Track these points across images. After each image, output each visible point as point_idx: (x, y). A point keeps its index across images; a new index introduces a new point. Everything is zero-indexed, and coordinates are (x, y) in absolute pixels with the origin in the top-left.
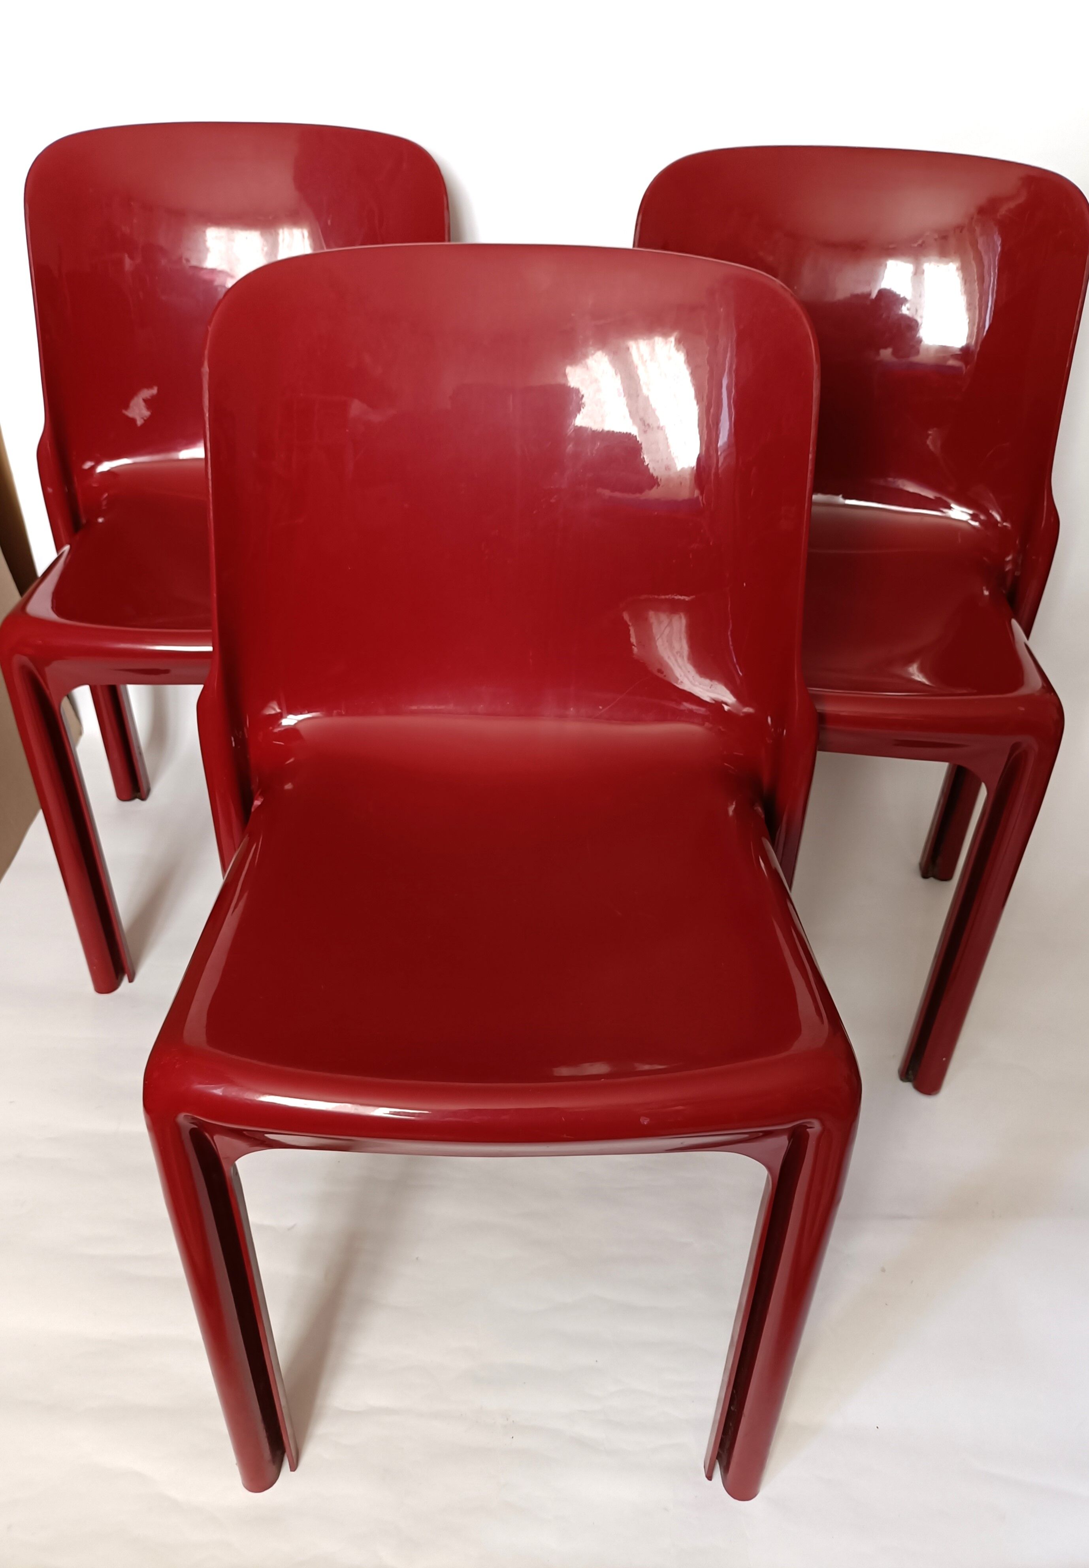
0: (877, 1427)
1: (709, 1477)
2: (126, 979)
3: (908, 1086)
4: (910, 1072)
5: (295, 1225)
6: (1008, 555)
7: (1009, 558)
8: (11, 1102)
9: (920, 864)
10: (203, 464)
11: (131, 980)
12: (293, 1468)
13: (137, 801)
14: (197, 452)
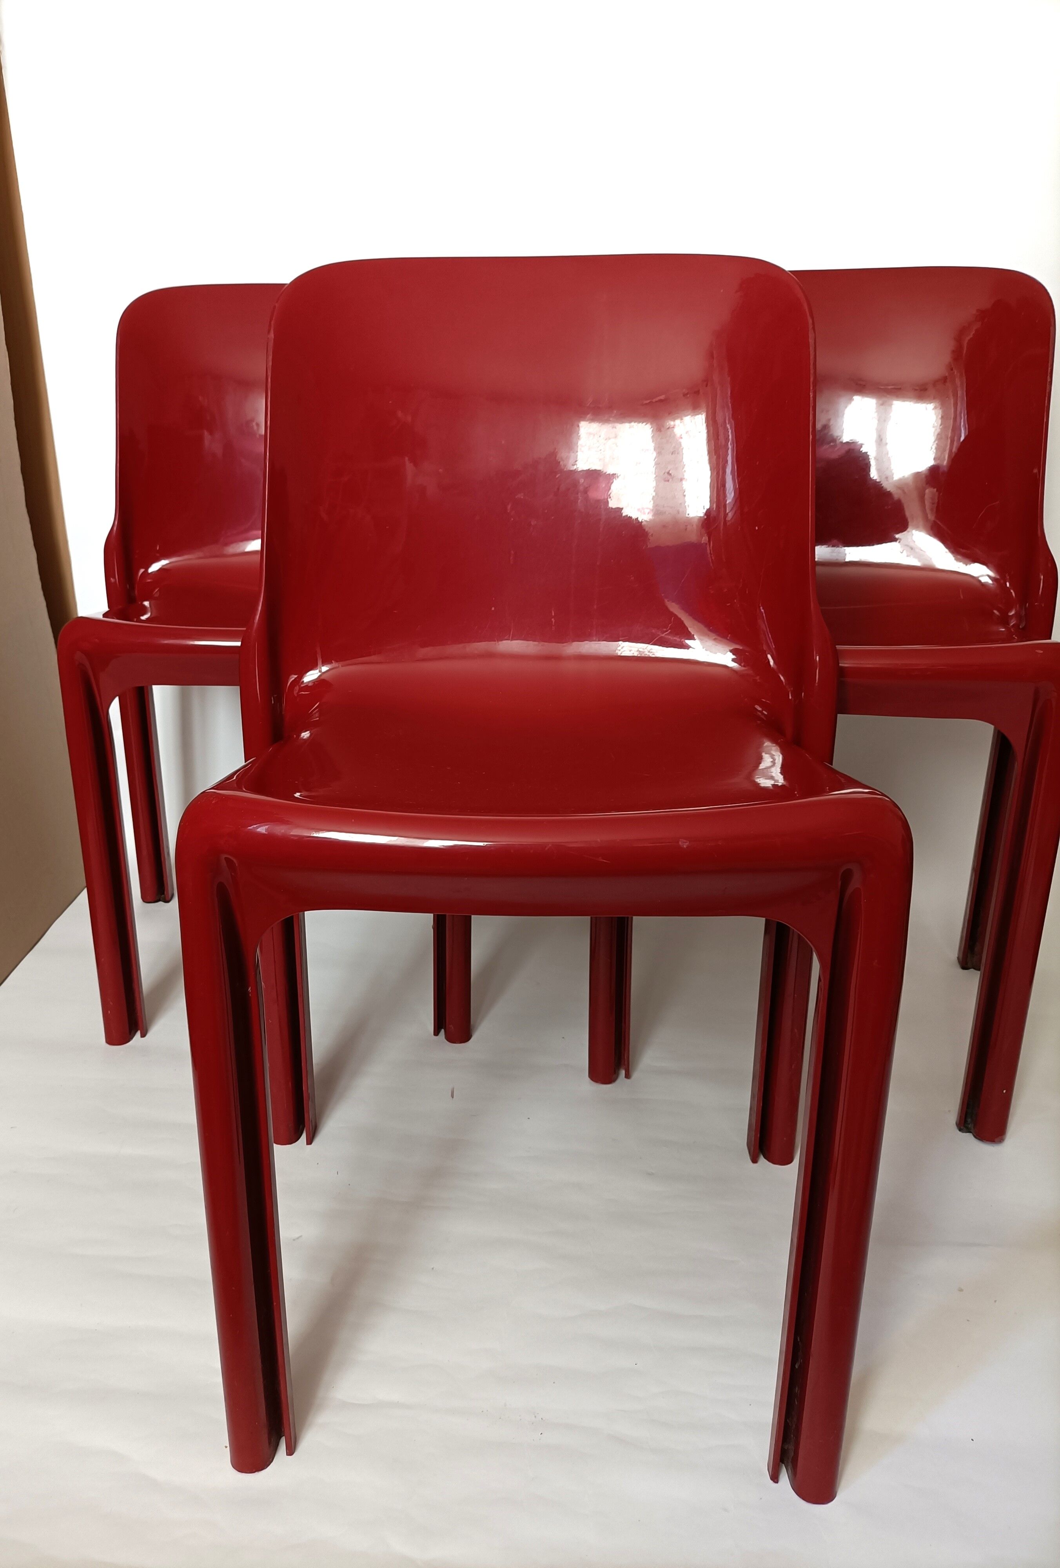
0: (972, 1440)
1: (775, 1478)
2: (138, 1034)
3: (969, 1137)
4: (969, 1120)
5: (301, 1236)
6: (1010, 610)
7: (1012, 613)
8: (12, 1128)
9: (958, 958)
10: (258, 557)
11: (143, 1035)
12: (290, 1451)
13: (161, 903)
14: (255, 545)
